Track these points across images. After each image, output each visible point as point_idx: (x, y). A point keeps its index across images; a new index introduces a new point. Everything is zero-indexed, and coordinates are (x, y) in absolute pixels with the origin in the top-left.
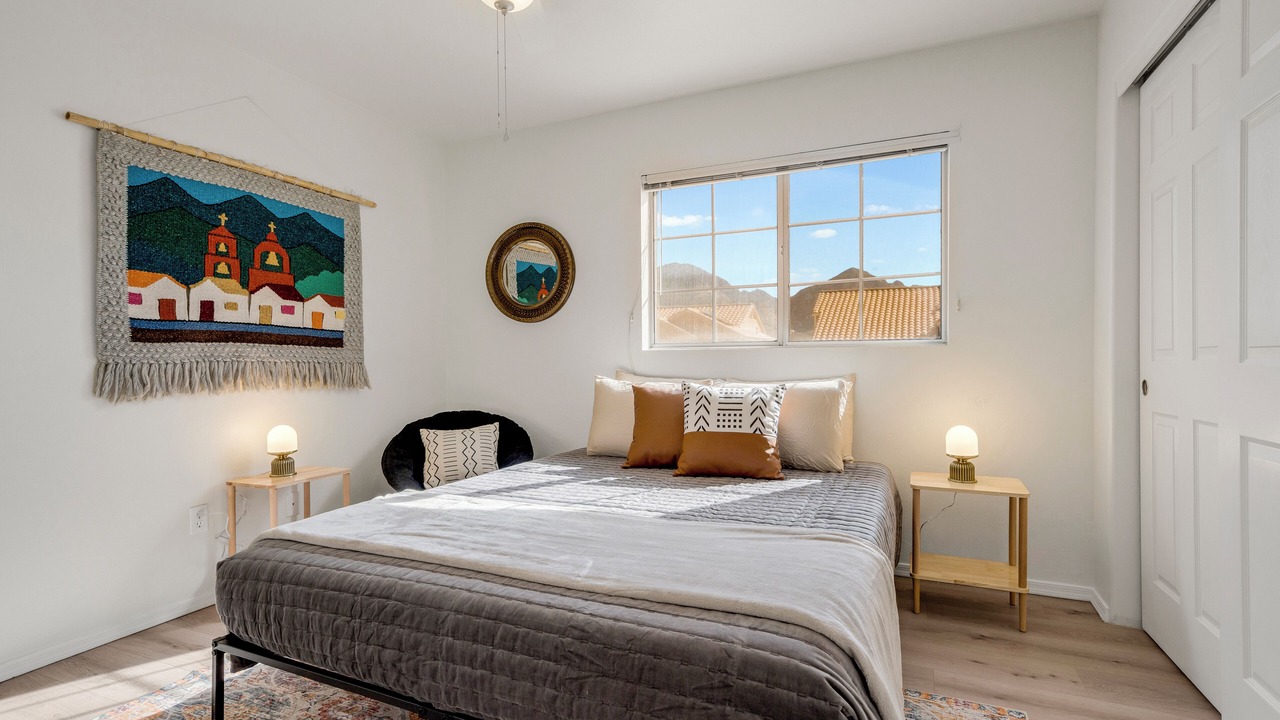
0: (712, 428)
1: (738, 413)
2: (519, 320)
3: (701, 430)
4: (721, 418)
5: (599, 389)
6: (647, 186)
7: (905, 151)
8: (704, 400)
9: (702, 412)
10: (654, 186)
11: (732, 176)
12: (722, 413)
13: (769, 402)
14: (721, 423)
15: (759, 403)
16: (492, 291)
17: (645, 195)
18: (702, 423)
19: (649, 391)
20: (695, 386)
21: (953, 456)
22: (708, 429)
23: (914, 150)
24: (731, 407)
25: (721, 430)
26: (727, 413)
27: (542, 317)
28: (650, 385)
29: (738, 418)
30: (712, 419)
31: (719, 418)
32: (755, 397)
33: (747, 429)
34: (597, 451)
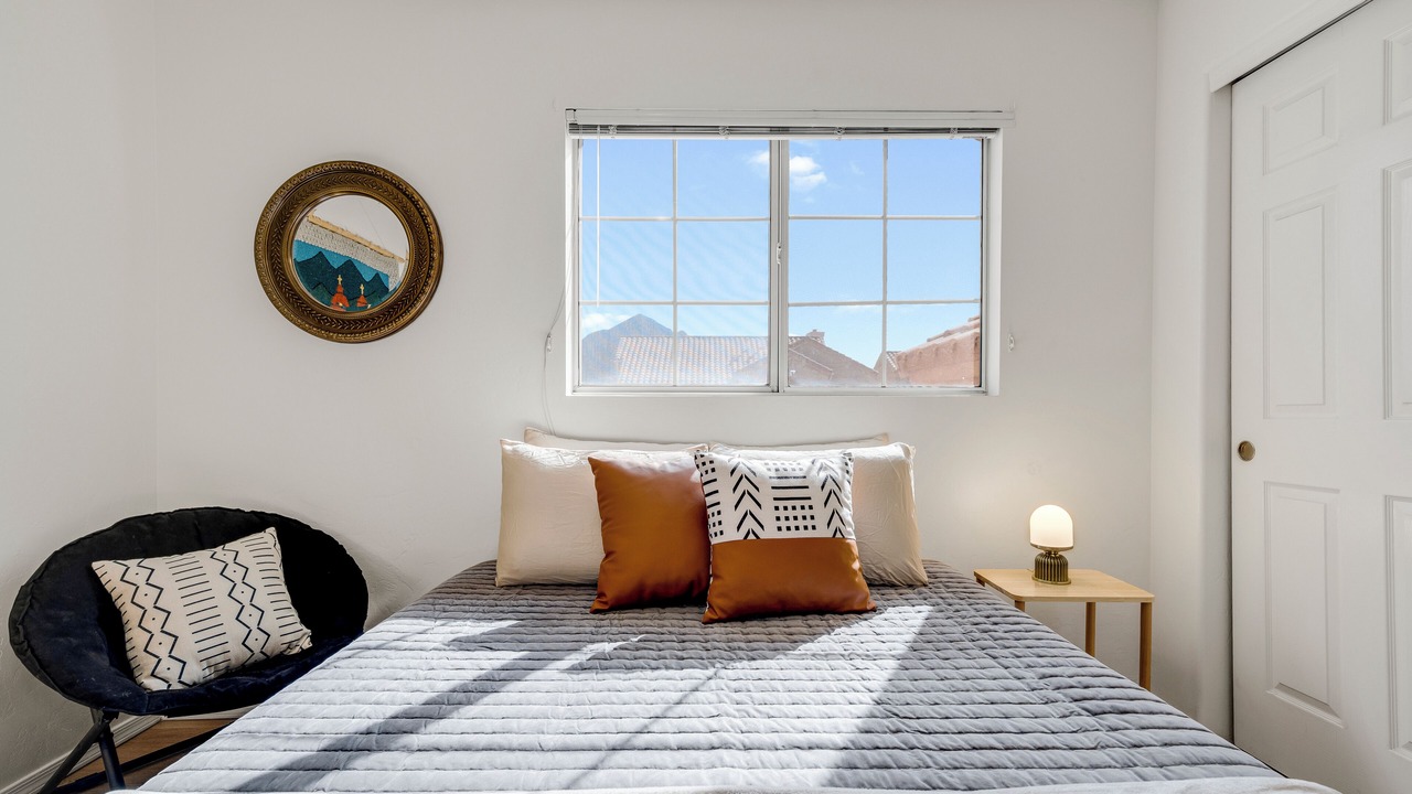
0: (769, 533)
1: (806, 503)
2: (328, 338)
3: (751, 537)
4: (782, 514)
5: (512, 466)
6: (574, 127)
7: (947, 131)
8: (744, 483)
9: (747, 504)
10: (591, 128)
11: (714, 130)
12: (781, 504)
13: (843, 482)
14: (783, 524)
15: (830, 486)
16: (269, 280)
17: (570, 138)
18: (749, 523)
19: (626, 467)
20: (724, 457)
21: (1042, 548)
22: (763, 535)
23: (961, 130)
24: (791, 493)
25: (785, 535)
26: (789, 504)
27: (378, 333)
28: (626, 457)
29: (807, 512)
30: (767, 515)
31: (777, 513)
32: (823, 475)
33: (823, 532)
34: (518, 577)
